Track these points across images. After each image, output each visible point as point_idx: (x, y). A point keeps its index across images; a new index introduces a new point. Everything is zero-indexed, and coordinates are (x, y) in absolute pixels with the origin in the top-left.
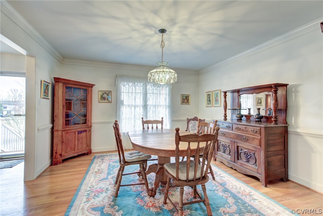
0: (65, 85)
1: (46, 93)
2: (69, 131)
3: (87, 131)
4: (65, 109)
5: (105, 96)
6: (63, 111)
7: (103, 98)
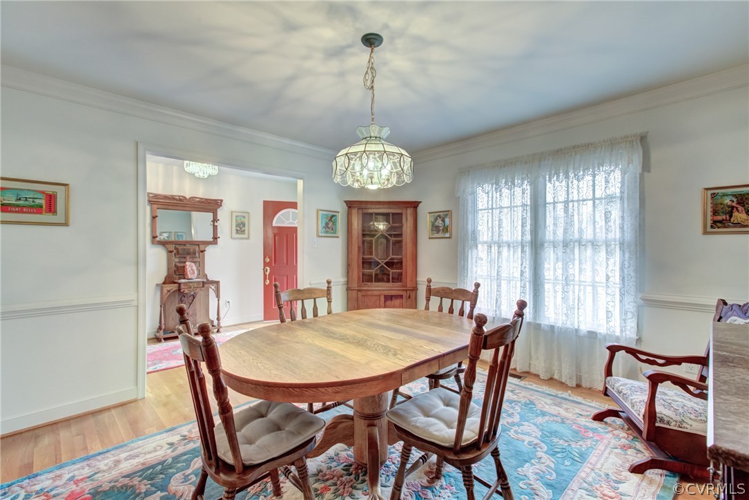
0: (360, 211)
1: (329, 228)
2: (369, 293)
3: (404, 297)
4: (361, 254)
5: (439, 223)
6: (358, 256)
7: (435, 228)
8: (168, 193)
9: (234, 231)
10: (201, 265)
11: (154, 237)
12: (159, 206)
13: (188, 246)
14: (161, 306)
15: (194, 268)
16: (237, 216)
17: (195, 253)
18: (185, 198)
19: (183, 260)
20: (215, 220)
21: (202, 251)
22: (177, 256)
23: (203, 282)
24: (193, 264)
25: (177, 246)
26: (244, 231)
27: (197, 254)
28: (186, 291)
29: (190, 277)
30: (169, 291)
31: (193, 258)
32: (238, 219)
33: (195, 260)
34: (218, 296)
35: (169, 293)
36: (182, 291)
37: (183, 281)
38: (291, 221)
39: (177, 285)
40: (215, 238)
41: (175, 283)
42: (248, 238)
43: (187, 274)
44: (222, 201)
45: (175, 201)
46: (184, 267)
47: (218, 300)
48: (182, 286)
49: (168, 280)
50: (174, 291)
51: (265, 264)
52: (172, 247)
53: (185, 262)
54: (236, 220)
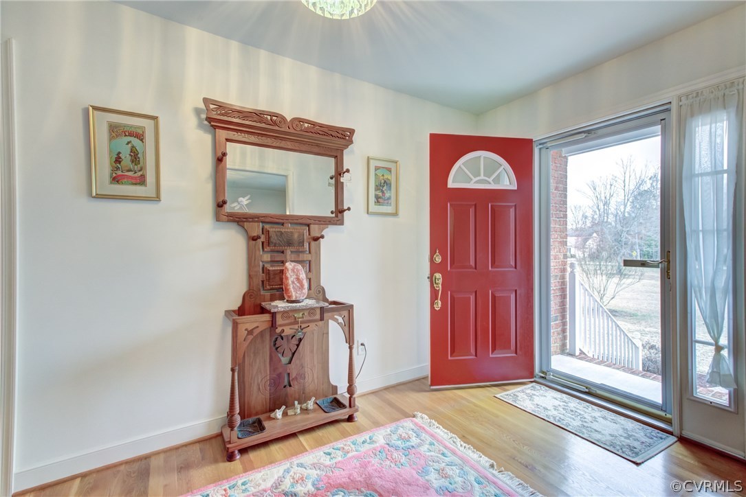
8: (249, 105)
9: (372, 199)
10: (312, 267)
11: (220, 205)
12: (232, 135)
13: (289, 228)
14: (233, 370)
15: (303, 276)
16: (377, 168)
17: (301, 243)
18: (283, 119)
19: (279, 257)
20: (339, 172)
21: (316, 239)
22: (267, 249)
23: (322, 309)
24: (299, 267)
25: (267, 226)
26: (389, 198)
27: (306, 245)
28: (288, 331)
29: (294, 296)
30: (250, 332)
31: (298, 252)
32: (380, 173)
33: (302, 257)
34: (350, 340)
35: (251, 337)
36: (279, 330)
37: (280, 305)
38: (482, 177)
39: (266, 317)
40: (340, 211)
41: (263, 311)
42: (395, 214)
43: (287, 290)
44: (352, 132)
45: (263, 125)
46: (282, 272)
47: (351, 348)
48: (279, 321)
49: (251, 306)
50: (262, 334)
51: (434, 268)
52: (256, 229)
53: (283, 262)
54: (376, 174)
